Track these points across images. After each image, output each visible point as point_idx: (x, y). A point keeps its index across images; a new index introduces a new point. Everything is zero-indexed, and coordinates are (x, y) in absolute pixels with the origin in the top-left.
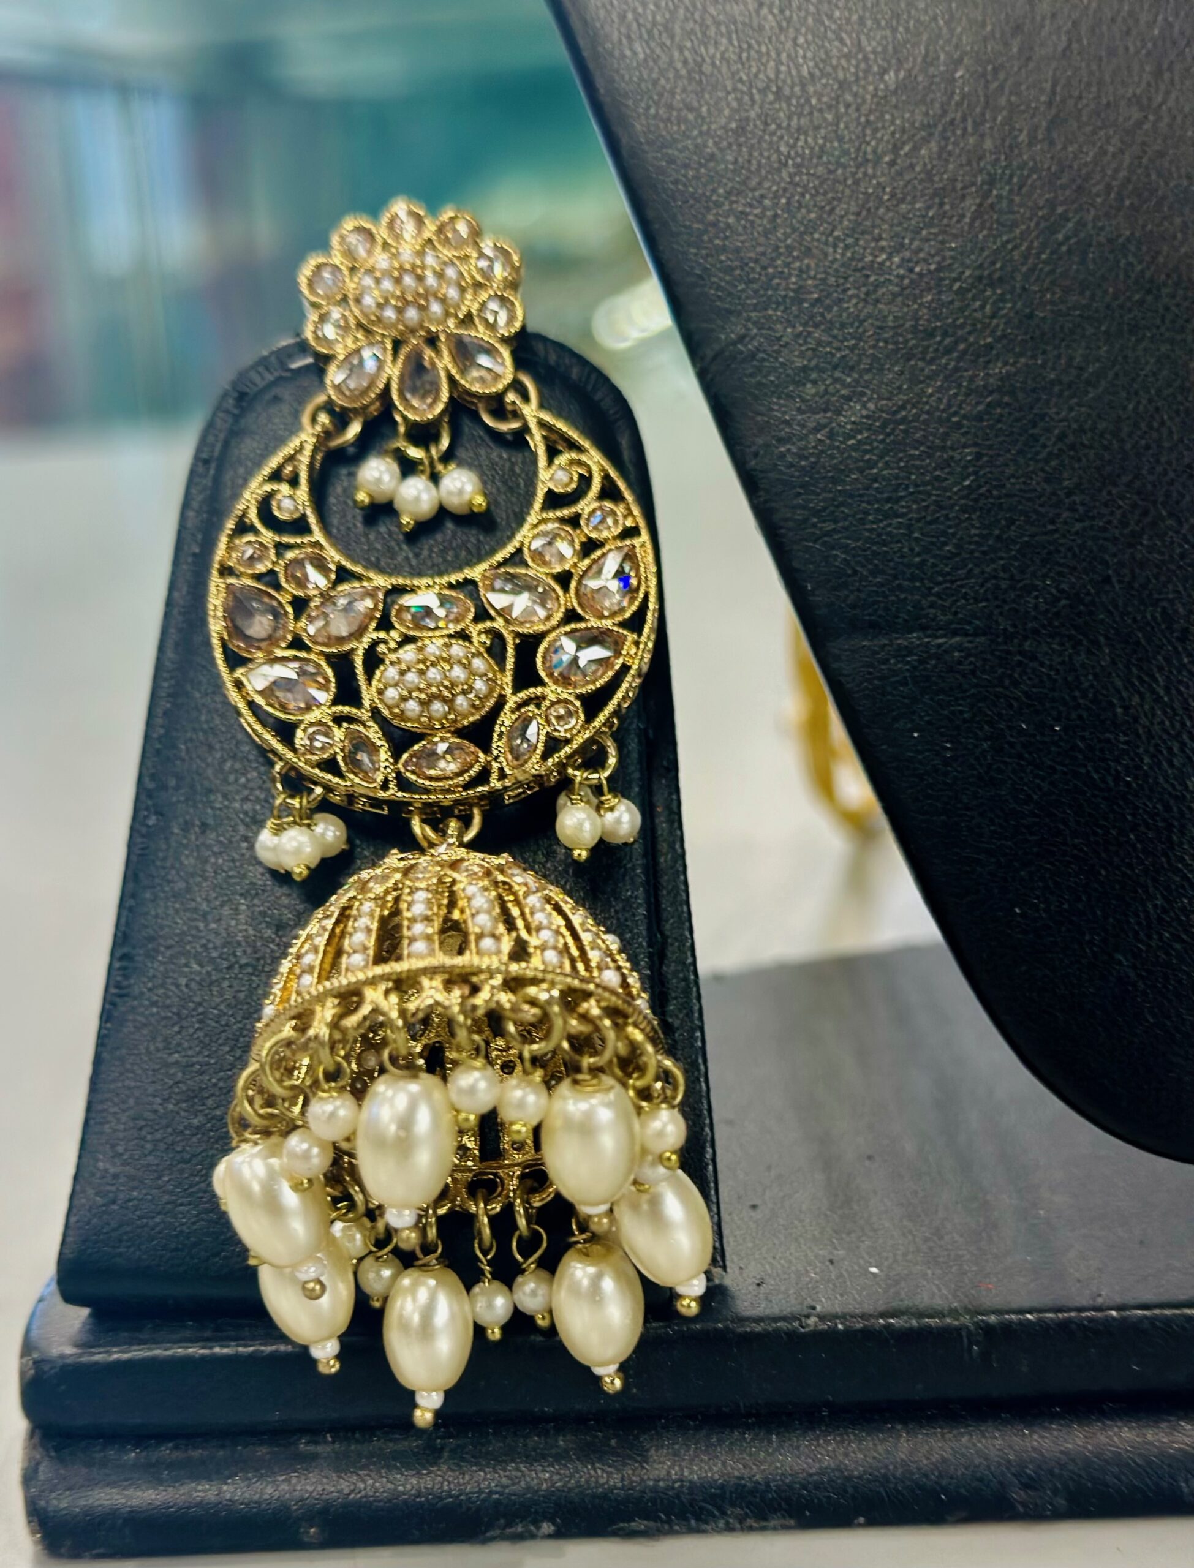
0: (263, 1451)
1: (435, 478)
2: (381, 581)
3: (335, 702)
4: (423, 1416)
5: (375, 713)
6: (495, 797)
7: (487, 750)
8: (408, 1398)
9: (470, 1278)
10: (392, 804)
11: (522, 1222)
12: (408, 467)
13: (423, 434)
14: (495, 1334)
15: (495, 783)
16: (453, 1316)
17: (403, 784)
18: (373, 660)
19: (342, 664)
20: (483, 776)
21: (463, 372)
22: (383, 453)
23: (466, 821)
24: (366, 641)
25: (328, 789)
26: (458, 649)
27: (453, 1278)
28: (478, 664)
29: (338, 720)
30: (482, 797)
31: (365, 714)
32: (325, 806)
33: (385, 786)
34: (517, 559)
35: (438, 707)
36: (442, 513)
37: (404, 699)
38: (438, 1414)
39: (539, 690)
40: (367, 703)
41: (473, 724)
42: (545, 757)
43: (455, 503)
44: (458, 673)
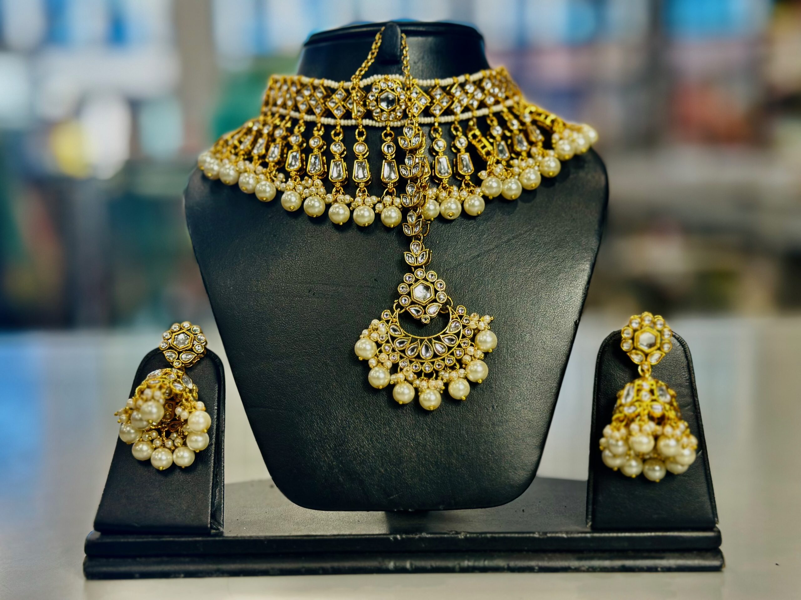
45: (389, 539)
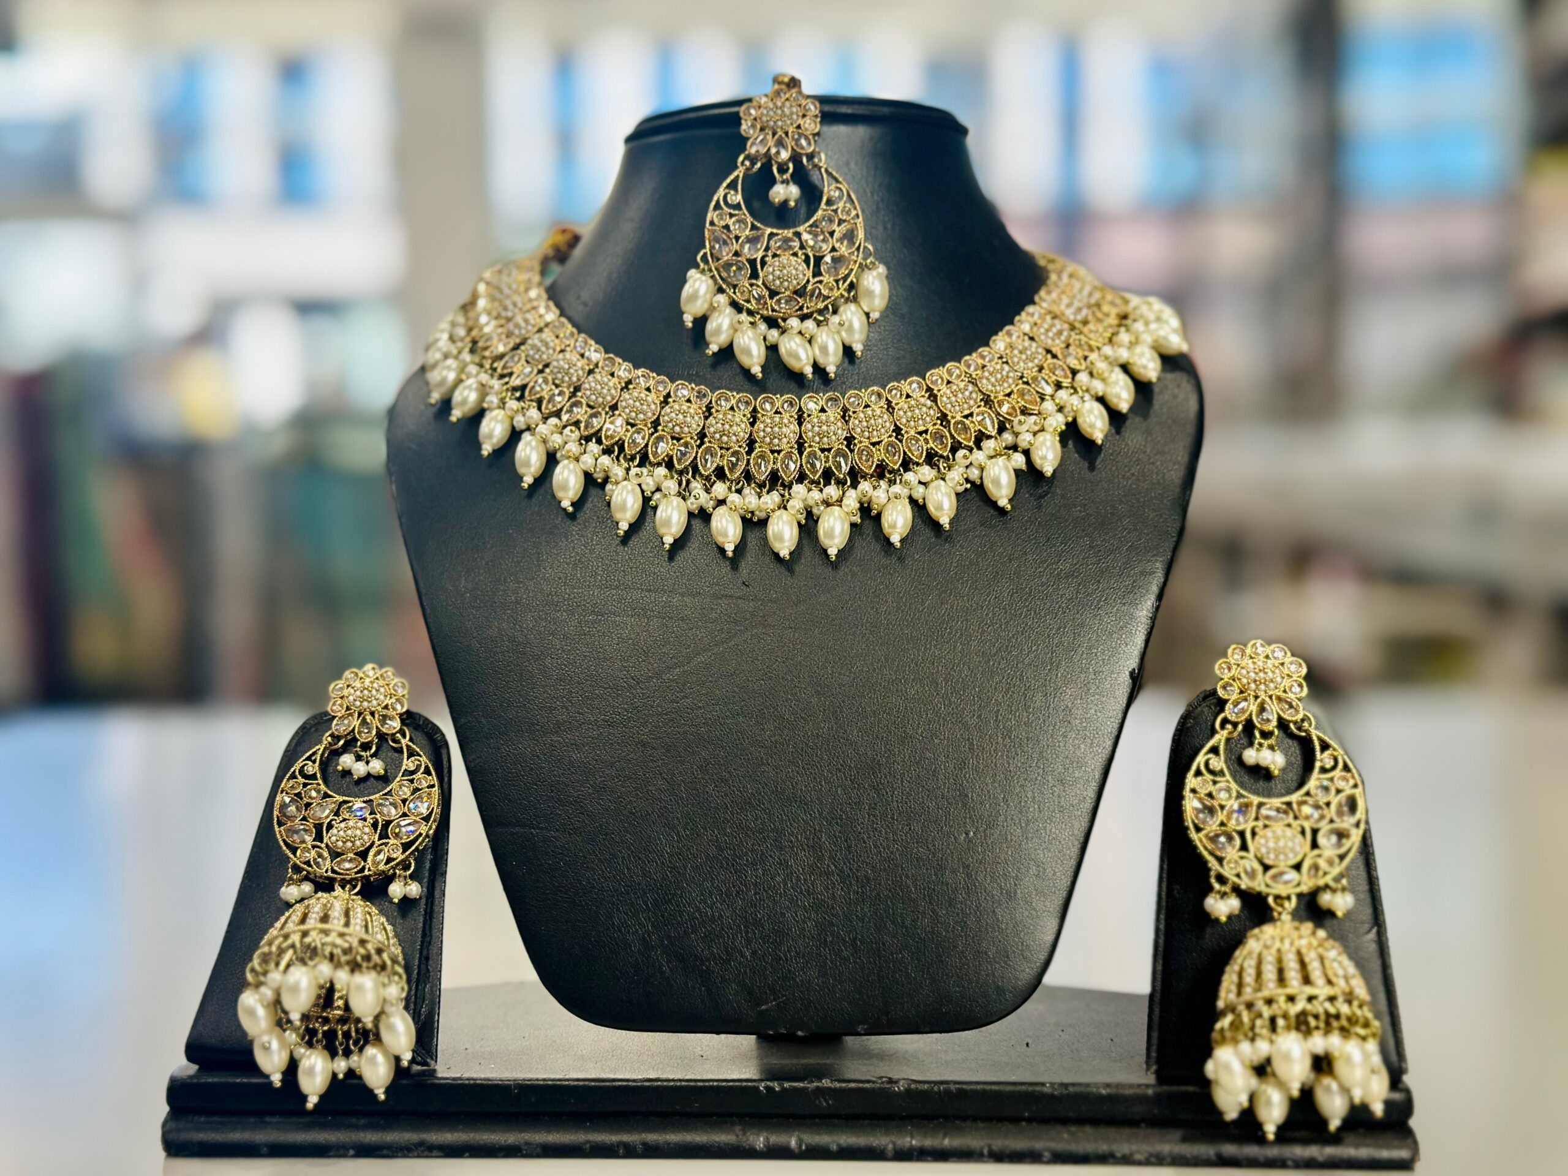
0: (252, 1120)
1: (367, 763)
2: (341, 799)
3: (314, 840)
4: (310, 1105)
5: (327, 846)
6: (367, 877)
7: (365, 861)
8: (304, 1098)
9: (333, 1054)
10: (328, 878)
11: (353, 1034)
12: (359, 758)
13: (366, 747)
14: (341, 1076)
15: (366, 873)
16: (323, 1068)
17: (333, 871)
18: (330, 826)
19: (319, 827)
20: (362, 870)
21: (382, 726)
22: (350, 753)
23: (354, 887)
24: (328, 820)
25: (308, 872)
26: (360, 824)
27: (326, 1053)
28: (367, 830)
29: (314, 847)
30: (362, 877)
31: (323, 845)
32: (307, 878)
33: (326, 872)
34: (389, 793)
35: (349, 844)
36: (369, 775)
37: (337, 841)
38: (316, 1105)
39: (387, 841)
40: (325, 841)
41: (361, 851)
42: (386, 864)
43: (373, 772)
44: (358, 832)
45: (757, 1088)
